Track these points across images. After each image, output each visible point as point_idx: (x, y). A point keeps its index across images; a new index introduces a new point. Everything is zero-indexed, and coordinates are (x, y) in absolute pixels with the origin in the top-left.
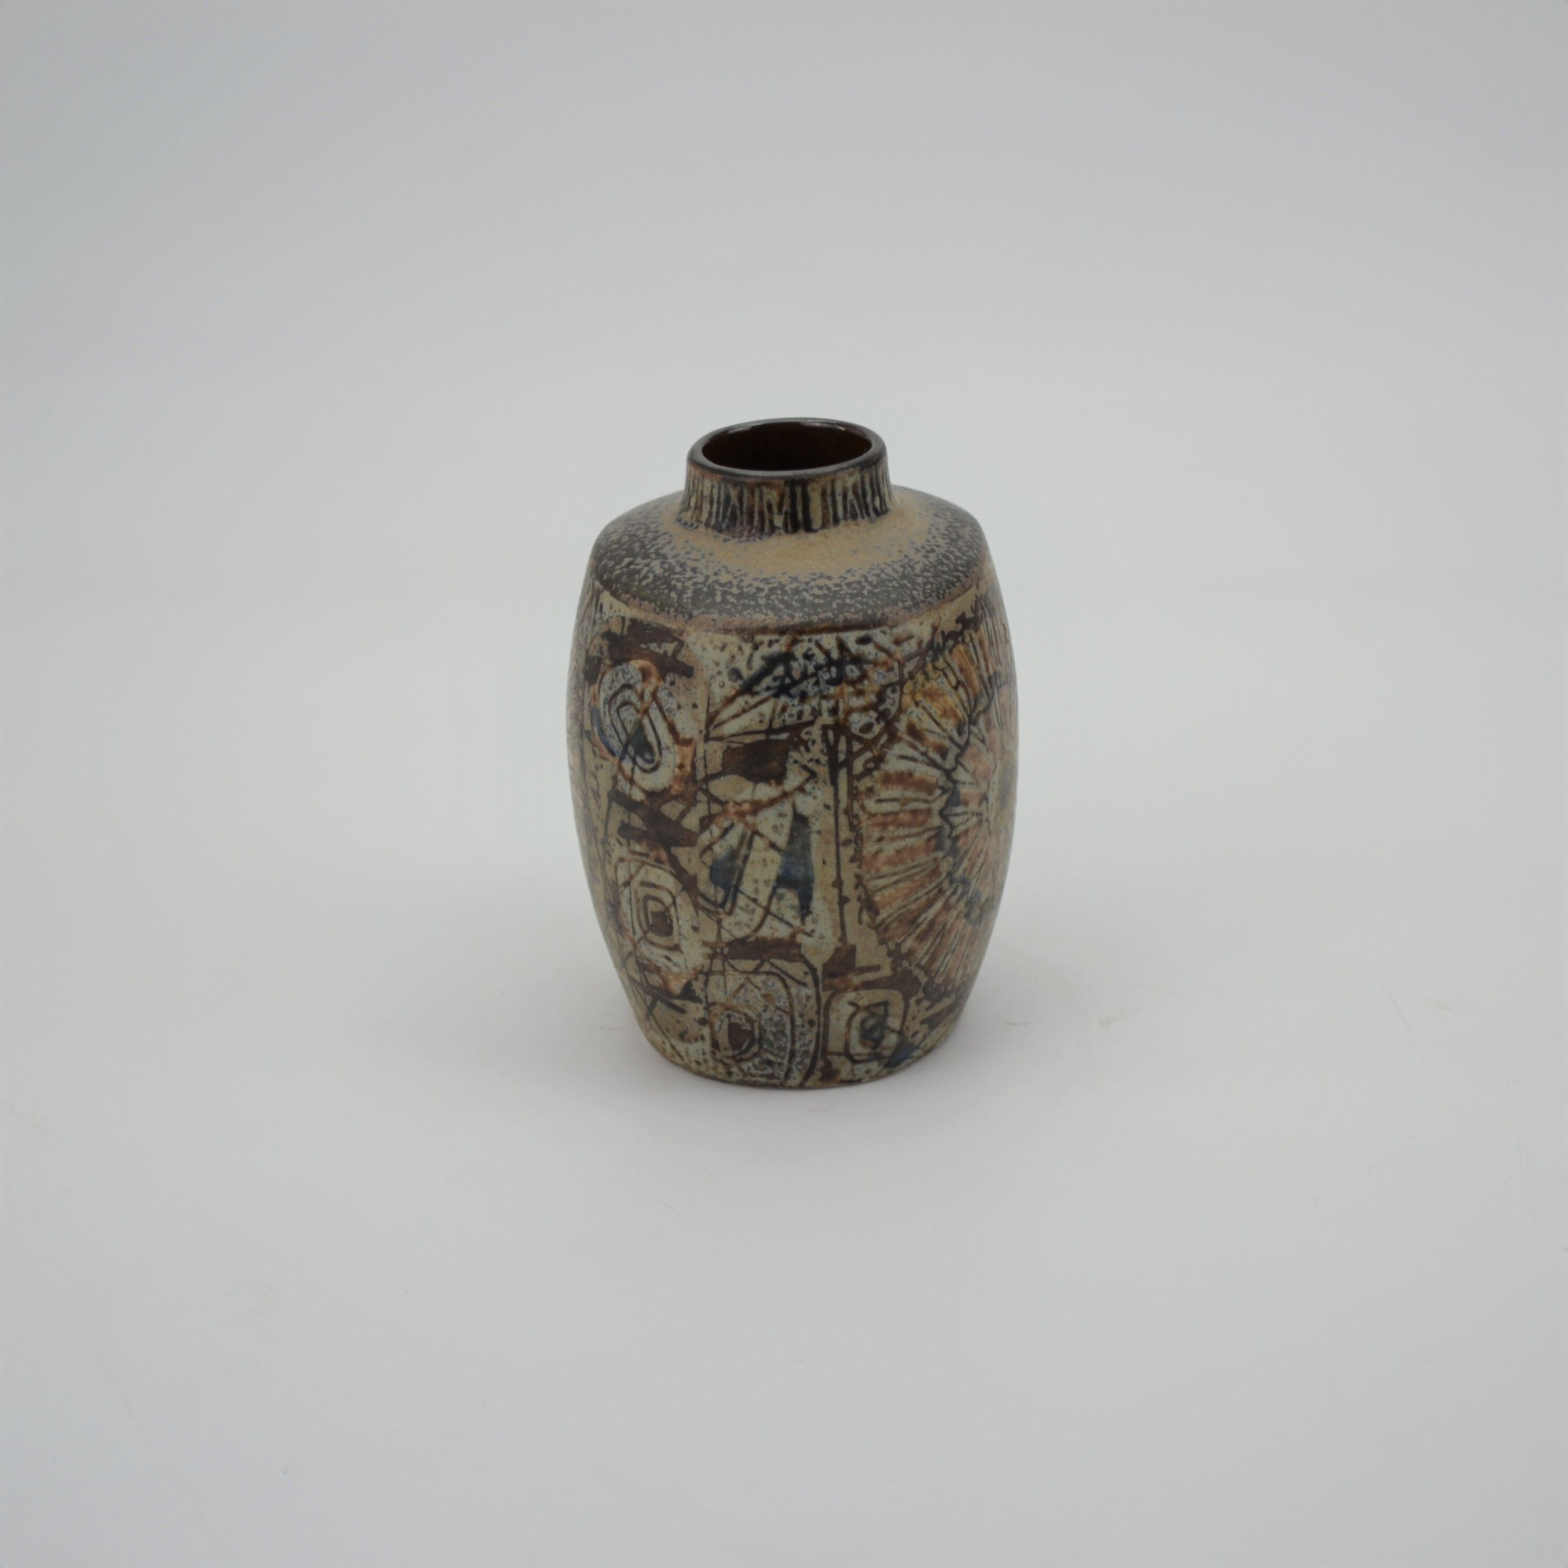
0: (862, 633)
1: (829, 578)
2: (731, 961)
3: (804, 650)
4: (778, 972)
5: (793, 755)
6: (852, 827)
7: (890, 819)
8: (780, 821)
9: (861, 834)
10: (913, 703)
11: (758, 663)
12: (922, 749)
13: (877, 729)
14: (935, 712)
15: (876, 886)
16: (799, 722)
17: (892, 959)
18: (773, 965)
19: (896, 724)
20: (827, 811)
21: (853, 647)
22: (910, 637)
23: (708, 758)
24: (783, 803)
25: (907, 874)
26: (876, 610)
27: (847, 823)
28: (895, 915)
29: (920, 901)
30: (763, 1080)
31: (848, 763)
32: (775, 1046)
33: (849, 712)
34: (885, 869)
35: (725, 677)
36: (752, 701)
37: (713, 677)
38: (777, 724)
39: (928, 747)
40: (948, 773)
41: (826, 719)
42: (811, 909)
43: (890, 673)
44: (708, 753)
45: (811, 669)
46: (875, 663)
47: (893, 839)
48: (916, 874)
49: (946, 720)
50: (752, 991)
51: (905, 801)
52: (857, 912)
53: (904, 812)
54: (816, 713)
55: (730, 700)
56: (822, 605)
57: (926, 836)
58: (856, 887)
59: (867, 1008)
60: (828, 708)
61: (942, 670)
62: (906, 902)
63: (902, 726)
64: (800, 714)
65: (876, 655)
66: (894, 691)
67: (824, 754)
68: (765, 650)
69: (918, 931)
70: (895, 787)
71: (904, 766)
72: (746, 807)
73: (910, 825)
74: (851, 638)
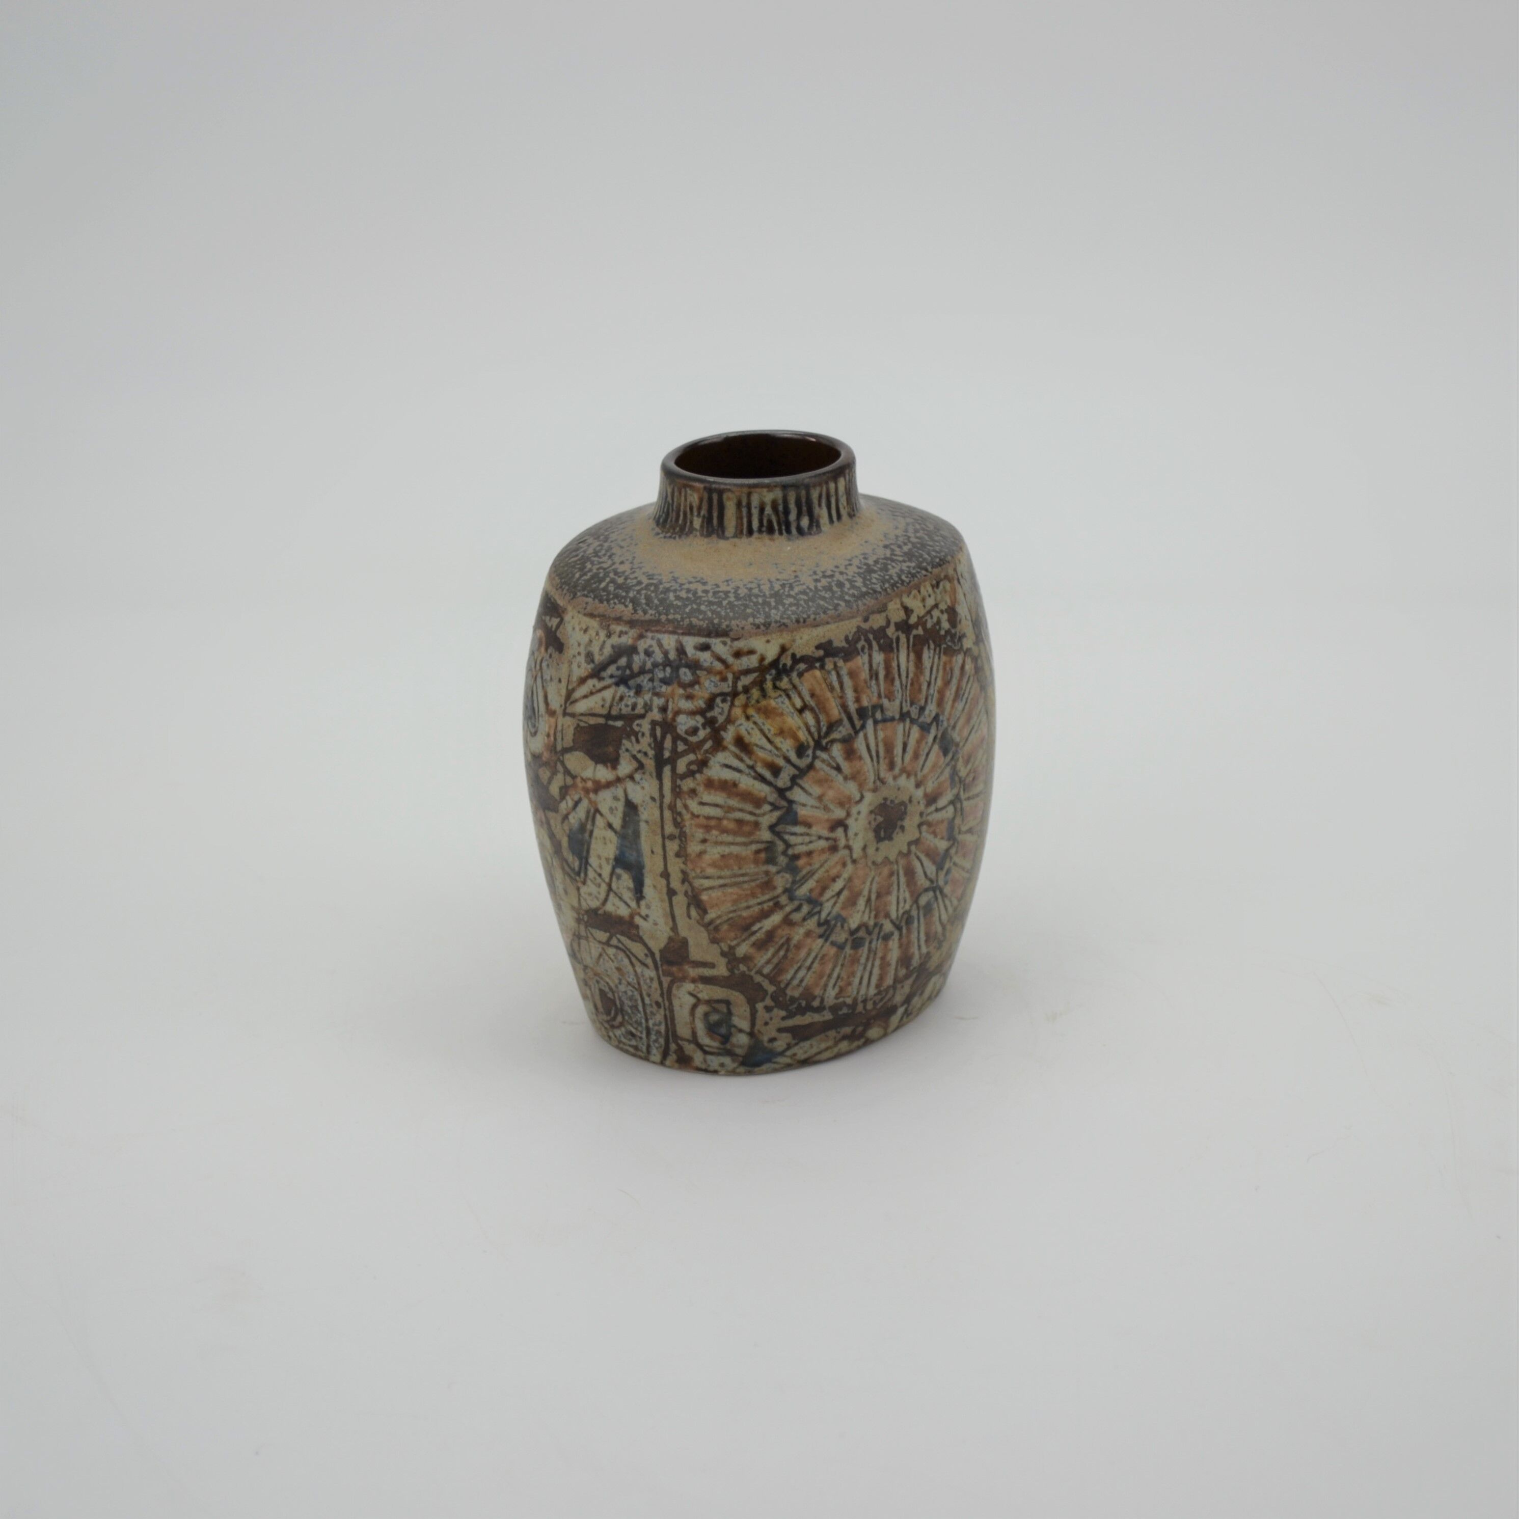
0: (702, 640)
1: (705, 584)
2: (590, 929)
3: (646, 646)
4: (623, 948)
5: (626, 743)
6: (677, 824)
7: (713, 823)
8: (615, 804)
9: (685, 832)
10: (743, 716)
11: (608, 651)
12: (750, 763)
13: (702, 734)
14: (769, 730)
15: (702, 885)
16: (632, 713)
17: (727, 960)
18: (619, 941)
19: (722, 733)
20: (654, 803)
21: (690, 651)
22: (751, 652)
23: (564, 732)
24: (617, 787)
25: (733, 880)
26: (723, 621)
27: (671, 818)
28: (725, 918)
29: (752, 909)
30: (631, 1050)
31: (672, 761)
32: (634, 1020)
33: (678, 713)
34: (710, 871)
35: (582, 659)
36: (599, 685)
37: (574, 656)
38: (614, 712)
39: (756, 762)
40: (781, 792)
41: (656, 715)
42: (644, 894)
43: (722, 683)
44: (565, 727)
45: (649, 666)
46: (709, 671)
47: (717, 843)
48: (744, 882)
49: (782, 739)
50: (608, 961)
51: (731, 809)
52: (685, 907)
53: (728, 819)
54: (648, 708)
55: (582, 681)
56: (678, 607)
57: (754, 847)
58: (683, 882)
59: (708, 1002)
60: (658, 705)
61: (785, 691)
62: (735, 908)
63: (728, 736)
64: (634, 707)
65: (711, 663)
66: (724, 701)
67: (651, 748)
68: (615, 640)
69: (753, 939)
70: (718, 793)
71: (728, 775)
72: (590, 784)
73: (735, 833)
74: (690, 643)
